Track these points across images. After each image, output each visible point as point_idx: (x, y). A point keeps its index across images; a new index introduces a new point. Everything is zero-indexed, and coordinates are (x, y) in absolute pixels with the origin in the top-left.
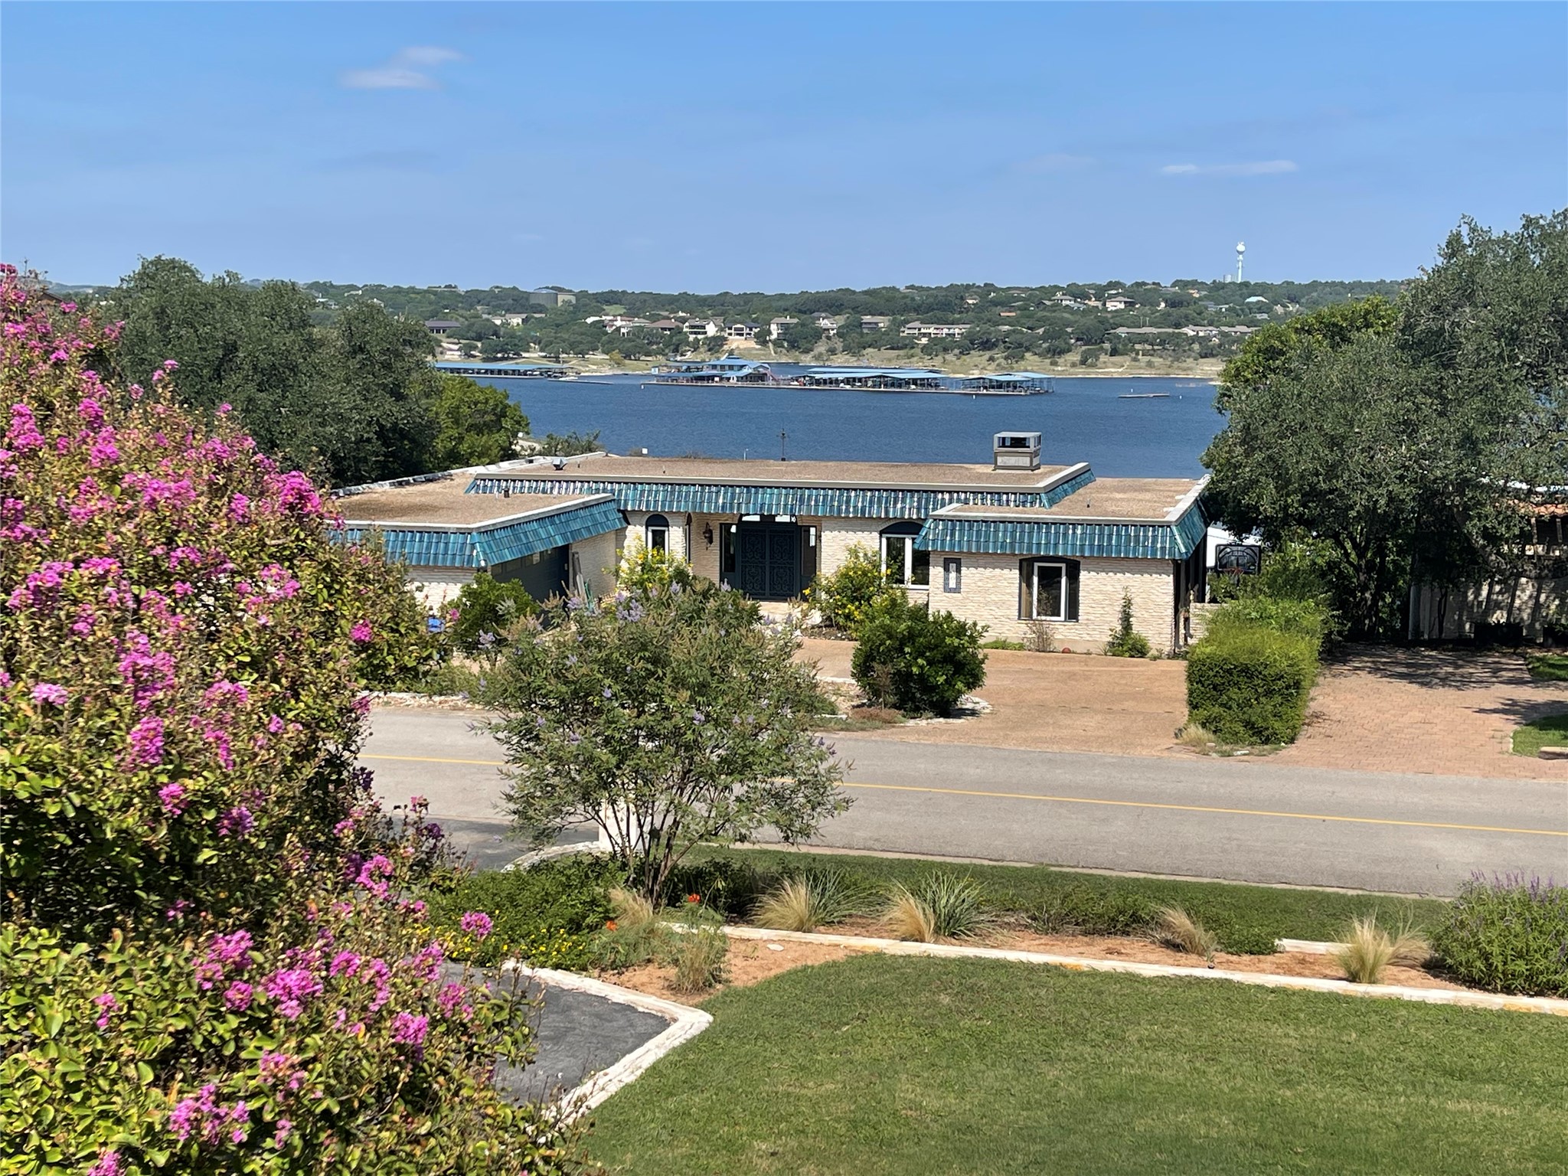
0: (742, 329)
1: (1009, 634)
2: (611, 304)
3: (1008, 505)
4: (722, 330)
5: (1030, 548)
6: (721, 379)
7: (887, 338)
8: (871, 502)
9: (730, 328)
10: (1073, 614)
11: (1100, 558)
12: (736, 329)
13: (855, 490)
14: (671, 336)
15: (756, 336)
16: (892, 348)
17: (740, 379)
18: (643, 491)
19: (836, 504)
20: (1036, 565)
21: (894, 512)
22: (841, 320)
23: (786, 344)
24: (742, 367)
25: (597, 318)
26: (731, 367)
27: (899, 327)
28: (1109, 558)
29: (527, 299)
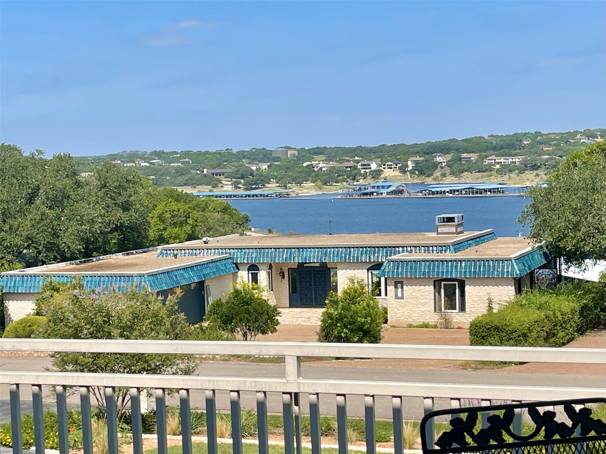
0: (391, 165)
1: (429, 320)
2: (318, 155)
3: (433, 252)
4: (380, 166)
5: (438, 274)
6: (378, 194)
7: (476, 166)
8: (362, 254)
9: (384, 165)
10: (463, 309)
11: (475, 278)
12: (388, 165)
13: (353, 248)
14: (351, 171)
15: (400, 168)
16: (479, 172)
17: (388, 193)
18: (245, 253)
19: (344, 255)
20: (443, 283)
21: (374, 258)
22: (449, 157)
23: (417, 172)
24: (389, 186)
25: (309, 163)
26: (383, 187)
27: (483, 159)
28: (479, 278)
29: (271, 155)
